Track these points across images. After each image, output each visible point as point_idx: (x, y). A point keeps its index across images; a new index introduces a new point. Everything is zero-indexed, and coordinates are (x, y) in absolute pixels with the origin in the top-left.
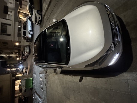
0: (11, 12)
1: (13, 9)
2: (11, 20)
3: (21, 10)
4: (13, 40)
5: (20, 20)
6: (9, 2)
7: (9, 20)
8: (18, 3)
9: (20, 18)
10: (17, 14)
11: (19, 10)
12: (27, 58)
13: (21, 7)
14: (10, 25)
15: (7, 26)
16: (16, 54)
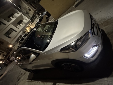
0: (23, 24)
1: (25, 23)
2: (19, 29)
3: (30, 25)
4: (9, 42)
5: (26, 31)
6: (26, 19)
7: (18, 28)
8: (31, 21)
9: (26, 30)
10: (26, 27)
11: (28, 25)
12: (9, 64)
13: (31, 24)
14: (16, 31)
15: (13, 31)
16: (3, 56)
